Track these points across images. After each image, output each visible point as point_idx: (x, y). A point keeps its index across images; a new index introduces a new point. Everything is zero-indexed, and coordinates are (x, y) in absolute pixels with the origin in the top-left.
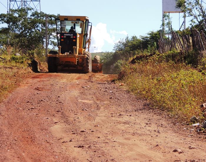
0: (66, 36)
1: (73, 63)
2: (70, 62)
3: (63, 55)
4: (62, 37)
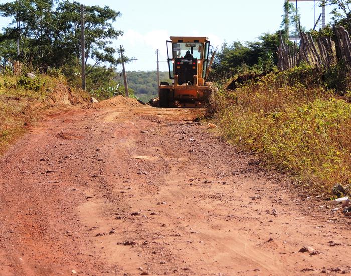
4: (178, 63)
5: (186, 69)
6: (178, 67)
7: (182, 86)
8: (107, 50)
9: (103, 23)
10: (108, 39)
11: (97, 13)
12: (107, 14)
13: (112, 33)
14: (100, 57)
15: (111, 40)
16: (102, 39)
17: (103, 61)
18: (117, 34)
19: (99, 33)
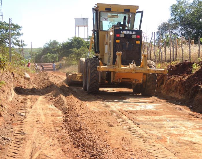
0: (125, 34)
1: (138, 81)
2: (128, 79)
3: (128, 69)
4: (118, 35)
5: (128, 43)
6: (118, 41)
7: (128, 67)
8: (17, 41)
9: (15, 30)
10: (17, 37)
11: (13, 27)
12: (17, 27)
13: (19, 34)
14: (14, 44)
15: (19, 37)
16: (15, 37)
17: (16, 45)
18: (21, 35)
19: (14, 34)
